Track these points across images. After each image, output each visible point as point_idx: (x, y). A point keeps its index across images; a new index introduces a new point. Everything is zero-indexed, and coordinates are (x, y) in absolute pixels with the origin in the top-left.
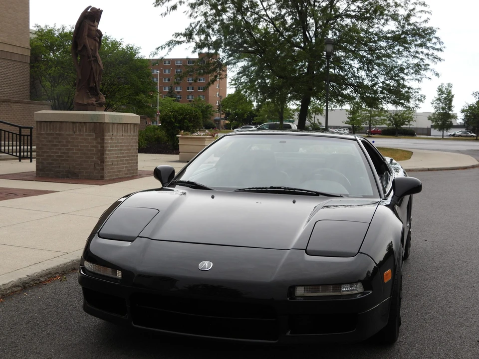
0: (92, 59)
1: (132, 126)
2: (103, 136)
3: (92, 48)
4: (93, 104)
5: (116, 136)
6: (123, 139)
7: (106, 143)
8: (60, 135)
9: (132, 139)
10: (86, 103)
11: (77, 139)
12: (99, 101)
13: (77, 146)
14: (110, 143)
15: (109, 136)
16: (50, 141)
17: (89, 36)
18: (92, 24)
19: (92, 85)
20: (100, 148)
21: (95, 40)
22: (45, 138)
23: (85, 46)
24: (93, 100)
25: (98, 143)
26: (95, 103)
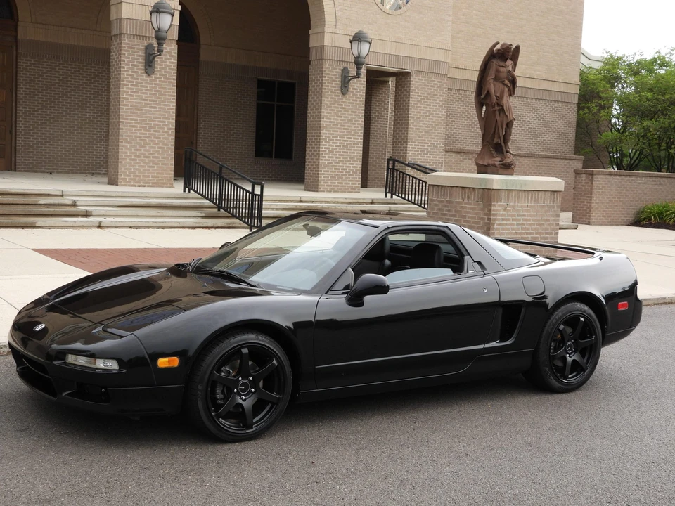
0: (497, 108)
1: (548, 195)
2: (490, 205)
3: (498, 95)
4: (494, 165)
5: (513, 206)
6: (528, 211)
7: (494, 215)
8: (450, 202)
9: (548, 211)
10: (486, 164)
11: (465, 208)
12: (504, 162)
13: (465, 217)
14: (503, 215)
15: (500, 206)
16: (440, 210)
17: (496, 79)
18: (502, 64)
19: (496, 140)
20: (486, 221)
21: (505, 84)
22: (436, 205)
23: (488, 93)
24: (496, 161)
25: (486, 214)
26: (497, 163)
